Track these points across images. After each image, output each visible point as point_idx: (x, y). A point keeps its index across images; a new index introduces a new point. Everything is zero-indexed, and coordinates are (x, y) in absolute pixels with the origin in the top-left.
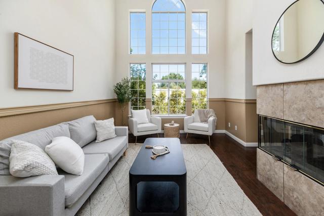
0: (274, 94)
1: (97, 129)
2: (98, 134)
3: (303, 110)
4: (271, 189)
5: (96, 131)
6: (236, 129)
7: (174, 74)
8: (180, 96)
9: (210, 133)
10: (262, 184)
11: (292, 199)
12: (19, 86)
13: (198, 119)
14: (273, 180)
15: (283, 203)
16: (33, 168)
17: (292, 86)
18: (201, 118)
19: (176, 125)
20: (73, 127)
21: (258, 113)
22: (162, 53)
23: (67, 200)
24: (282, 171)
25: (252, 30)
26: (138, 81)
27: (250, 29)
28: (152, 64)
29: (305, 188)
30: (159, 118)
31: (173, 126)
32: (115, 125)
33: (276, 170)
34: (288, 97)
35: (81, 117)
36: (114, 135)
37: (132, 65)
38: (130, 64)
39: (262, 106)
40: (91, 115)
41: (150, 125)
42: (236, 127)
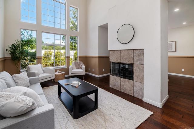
0: (117, 54)
3: (127, 59)
4: (116, 89)
6: (93, 70)
8: (51, 55)
9: (84, 74)
10: (112, 88)
11: (123, 88)
13: (75, 67)
14: (117, 85)
15: (120, 91)
17: (124, 51)
18: (76, 67)
19: (63, 72)
21: (110, 61)
22: (50, 26)
24: (120, 80)
25: (108, 23)
26: (29, 43)
27: (106, 23)
28: (42, 32)
29: (127, 83)
30: (53, 69)
31: (61, 73)
33: (118, 81)
34: (122, 55)
36: (29, 84)
37: (22, 30)
38: (21, 29)
39: (112, 58)
41: (45, 75)
42: (93, 69)
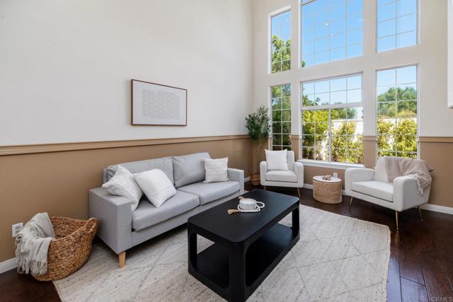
1: (206, 168)
2: (207, 173)
5: (205, 171)
7: (399, 91)
9: (398, 206)
12: (134, 123)
13: (384, 174)
16: (115, 189)
18: (389, 174)
20: (178, 162)
23: (134, 224)
26: (281, 110)
28: (301, 82)
32: (229, 166)
35: (188, 154)
36: (225, 177)
40: (206, 151)
41: (290, 173)
